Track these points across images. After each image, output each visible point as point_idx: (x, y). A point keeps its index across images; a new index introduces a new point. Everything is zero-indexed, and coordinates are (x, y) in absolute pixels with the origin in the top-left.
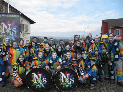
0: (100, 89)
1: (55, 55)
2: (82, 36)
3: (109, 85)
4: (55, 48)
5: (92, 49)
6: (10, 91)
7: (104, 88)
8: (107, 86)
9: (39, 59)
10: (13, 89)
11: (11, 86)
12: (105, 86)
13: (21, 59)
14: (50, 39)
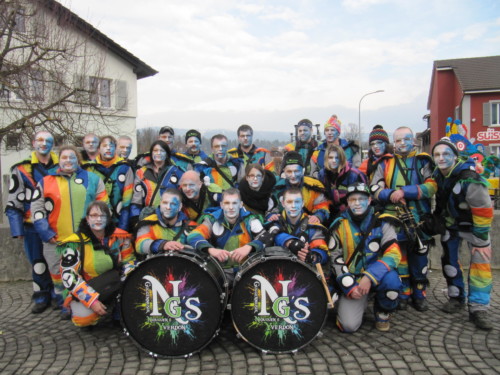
0: (417, 346)
1: (235, 203)
2: (349, 130)
3: (456, 329)
4: (235, 178)
5: (383, 180)
6: (54, 346)
7: (433, 343)
8: (447, 333)
9: (164, 221)
10: (66, 338)
11: (56, 328)
12: (436, 332)
13: (97, 222)
14: (213, 138)
